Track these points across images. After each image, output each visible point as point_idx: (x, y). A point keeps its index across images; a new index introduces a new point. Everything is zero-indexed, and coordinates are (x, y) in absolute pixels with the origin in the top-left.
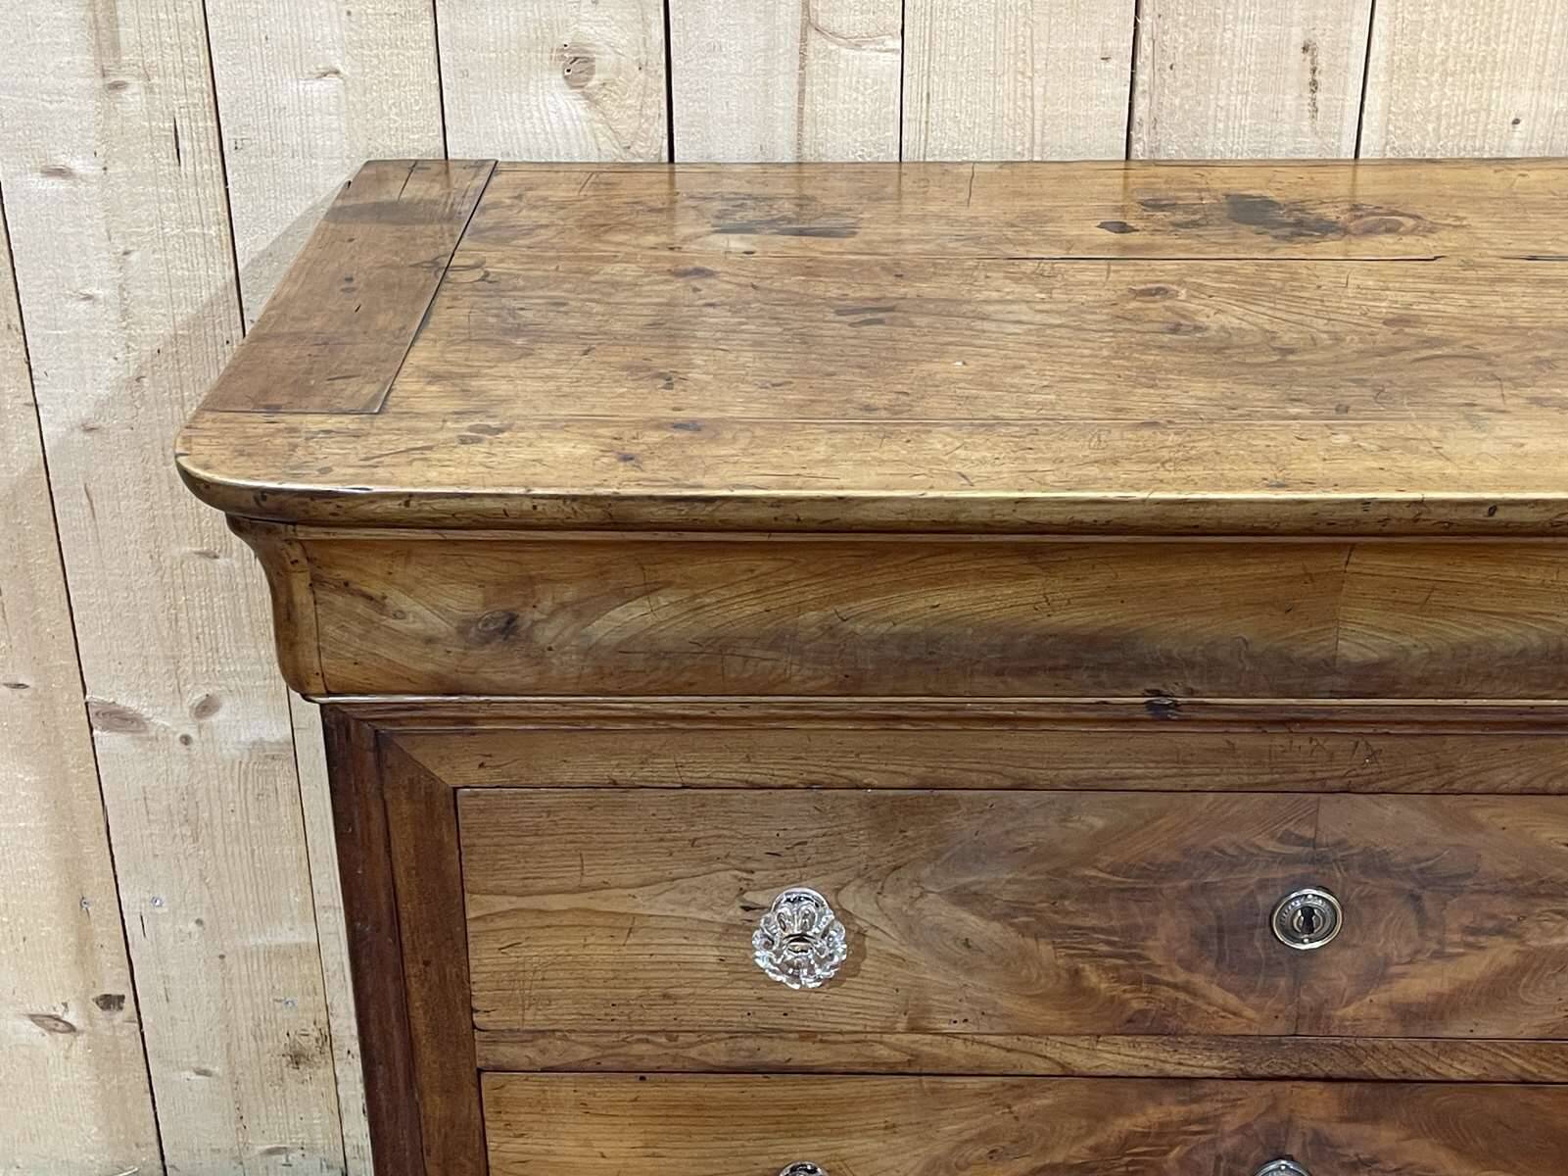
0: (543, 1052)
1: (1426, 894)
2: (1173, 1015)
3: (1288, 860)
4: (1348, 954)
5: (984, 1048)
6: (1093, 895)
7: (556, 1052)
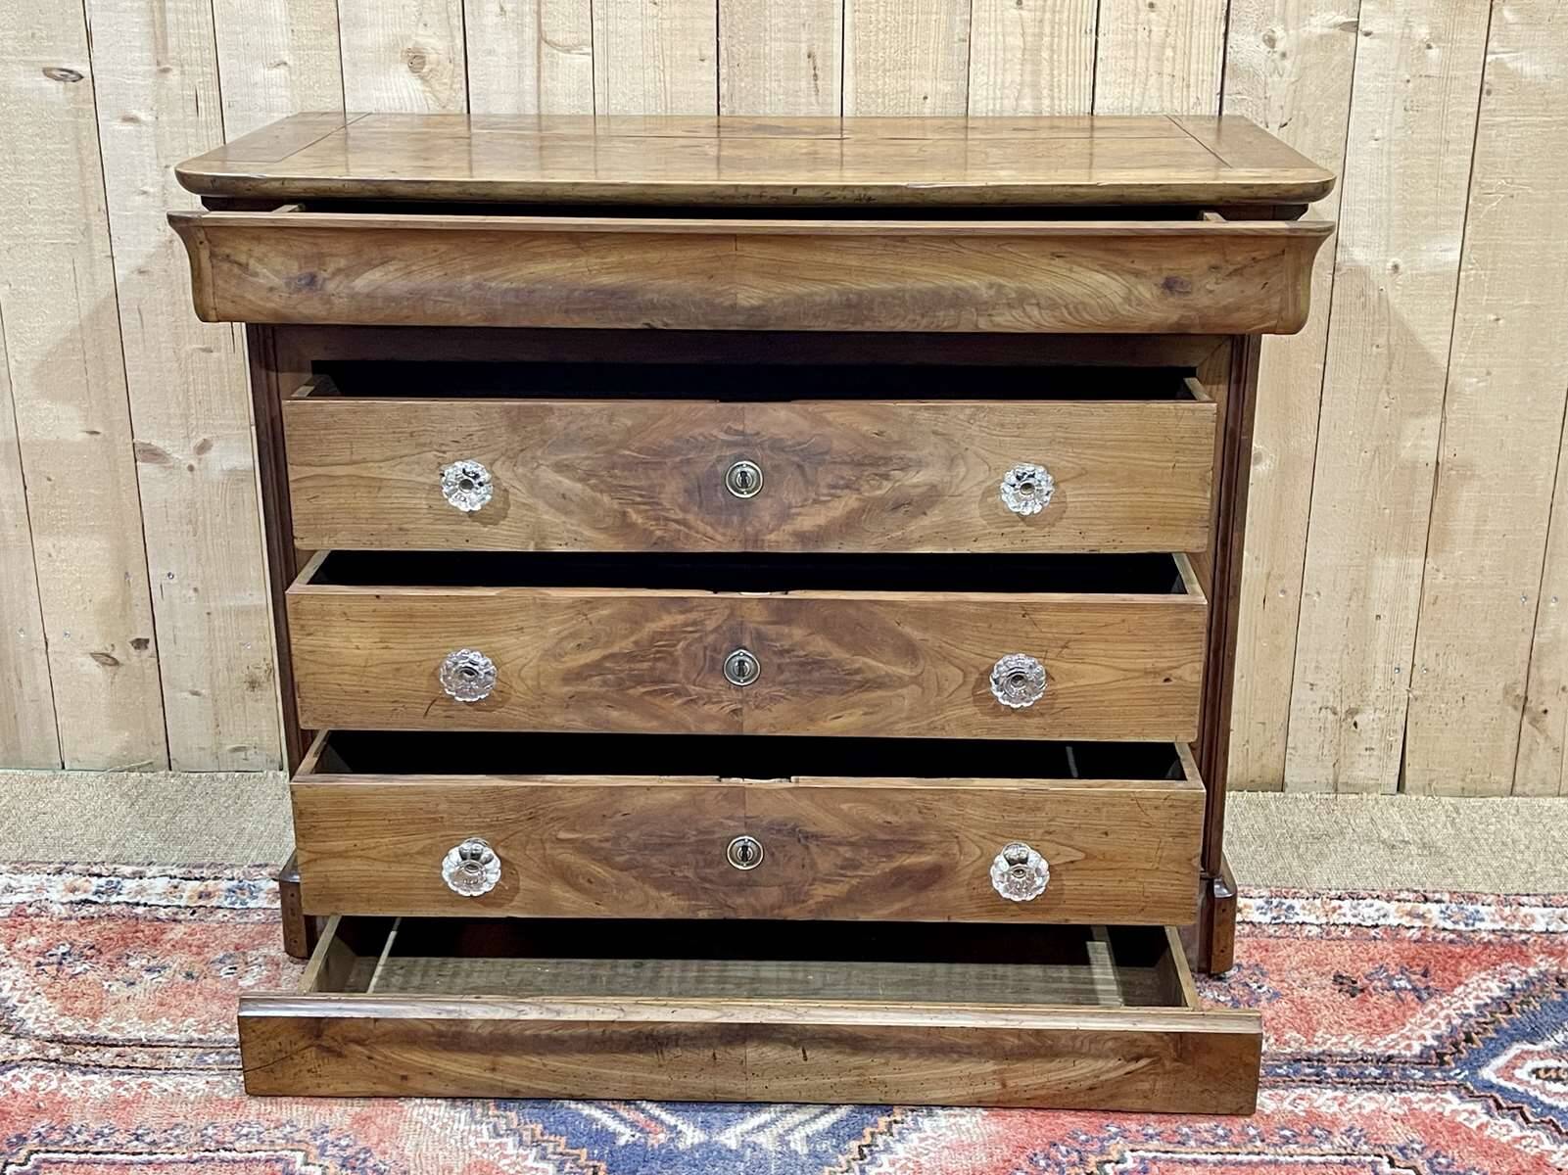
1: (806, 465)
3: (731, 445)
4: (769, 502)
6: (630, 466)
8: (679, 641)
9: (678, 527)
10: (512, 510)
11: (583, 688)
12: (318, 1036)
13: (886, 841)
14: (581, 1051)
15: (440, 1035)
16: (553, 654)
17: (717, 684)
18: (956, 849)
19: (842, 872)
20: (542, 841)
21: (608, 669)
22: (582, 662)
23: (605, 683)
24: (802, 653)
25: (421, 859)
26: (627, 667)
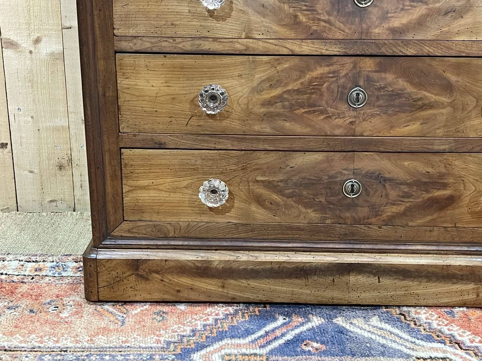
0: (135, 44)
2: (325, 31)
4: (376, 9)
5: (268, 44)
7: (138, 45)
8: (325, 83)
9: (324, 24)
10: (234, 13)
11: (272, 109)
12: (137, 269)
13: (425, 183)
14: (267, 277)
15: (198, 268)
16: (257, 90)
17: (343, 107)
18: (462, 188)
19: (402, 199)
20: (248, 182)
21: (285, 99)
22: (272, 95)
23: (284, 107)
24: (391, 89)
25: (186, 191)
26: (296, 97)
